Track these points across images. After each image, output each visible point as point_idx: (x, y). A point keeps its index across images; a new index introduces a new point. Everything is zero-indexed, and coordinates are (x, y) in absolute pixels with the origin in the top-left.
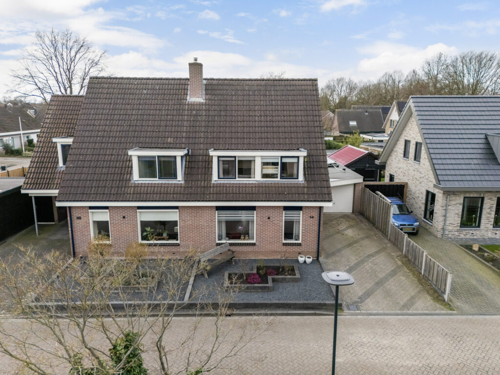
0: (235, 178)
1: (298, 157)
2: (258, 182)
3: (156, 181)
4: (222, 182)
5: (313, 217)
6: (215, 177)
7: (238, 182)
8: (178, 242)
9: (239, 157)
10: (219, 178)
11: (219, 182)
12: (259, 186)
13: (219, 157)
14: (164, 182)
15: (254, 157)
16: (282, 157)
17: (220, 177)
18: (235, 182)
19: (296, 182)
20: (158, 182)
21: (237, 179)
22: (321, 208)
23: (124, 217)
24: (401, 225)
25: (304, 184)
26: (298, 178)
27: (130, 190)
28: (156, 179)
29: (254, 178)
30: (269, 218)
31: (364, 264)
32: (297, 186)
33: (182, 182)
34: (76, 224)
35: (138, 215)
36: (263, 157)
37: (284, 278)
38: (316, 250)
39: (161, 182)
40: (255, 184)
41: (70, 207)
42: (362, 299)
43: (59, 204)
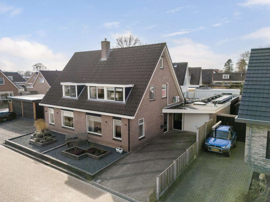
0: (96, 99)
1: (122, 88)
4: (91, 100)
5: (126, 125)
6: (89, 98)
7: (97, 101)
8: (73, 128)
9: (98, 87)
10: (90, 98)
11: (90, 100)
12: (106, 104)
13: (90, 87)
14: (72, 98)
15: (103, 87)
16: (115, 88)
17: (91, 97)
18: (96, 100)
19: (122, 103)
22: (129, 120)
23: (57, 113)
24: (211, 145)
25: (125, 104)
26: (123, 101)
27: (60, 101)
28: (69, 97)
29: (104, 99)
30: (106, 122)
31: (148, 162)
32: (121, 105)
33: (77, 99)
34: (46, 113)
35: (62, 113)
36: (107, 88)
37: (91, 156)
38: (128, 147)
39: (71, 98)
40: (104, 102)
41: (43, 106)
42: (111, 178)
43: (40, 104)
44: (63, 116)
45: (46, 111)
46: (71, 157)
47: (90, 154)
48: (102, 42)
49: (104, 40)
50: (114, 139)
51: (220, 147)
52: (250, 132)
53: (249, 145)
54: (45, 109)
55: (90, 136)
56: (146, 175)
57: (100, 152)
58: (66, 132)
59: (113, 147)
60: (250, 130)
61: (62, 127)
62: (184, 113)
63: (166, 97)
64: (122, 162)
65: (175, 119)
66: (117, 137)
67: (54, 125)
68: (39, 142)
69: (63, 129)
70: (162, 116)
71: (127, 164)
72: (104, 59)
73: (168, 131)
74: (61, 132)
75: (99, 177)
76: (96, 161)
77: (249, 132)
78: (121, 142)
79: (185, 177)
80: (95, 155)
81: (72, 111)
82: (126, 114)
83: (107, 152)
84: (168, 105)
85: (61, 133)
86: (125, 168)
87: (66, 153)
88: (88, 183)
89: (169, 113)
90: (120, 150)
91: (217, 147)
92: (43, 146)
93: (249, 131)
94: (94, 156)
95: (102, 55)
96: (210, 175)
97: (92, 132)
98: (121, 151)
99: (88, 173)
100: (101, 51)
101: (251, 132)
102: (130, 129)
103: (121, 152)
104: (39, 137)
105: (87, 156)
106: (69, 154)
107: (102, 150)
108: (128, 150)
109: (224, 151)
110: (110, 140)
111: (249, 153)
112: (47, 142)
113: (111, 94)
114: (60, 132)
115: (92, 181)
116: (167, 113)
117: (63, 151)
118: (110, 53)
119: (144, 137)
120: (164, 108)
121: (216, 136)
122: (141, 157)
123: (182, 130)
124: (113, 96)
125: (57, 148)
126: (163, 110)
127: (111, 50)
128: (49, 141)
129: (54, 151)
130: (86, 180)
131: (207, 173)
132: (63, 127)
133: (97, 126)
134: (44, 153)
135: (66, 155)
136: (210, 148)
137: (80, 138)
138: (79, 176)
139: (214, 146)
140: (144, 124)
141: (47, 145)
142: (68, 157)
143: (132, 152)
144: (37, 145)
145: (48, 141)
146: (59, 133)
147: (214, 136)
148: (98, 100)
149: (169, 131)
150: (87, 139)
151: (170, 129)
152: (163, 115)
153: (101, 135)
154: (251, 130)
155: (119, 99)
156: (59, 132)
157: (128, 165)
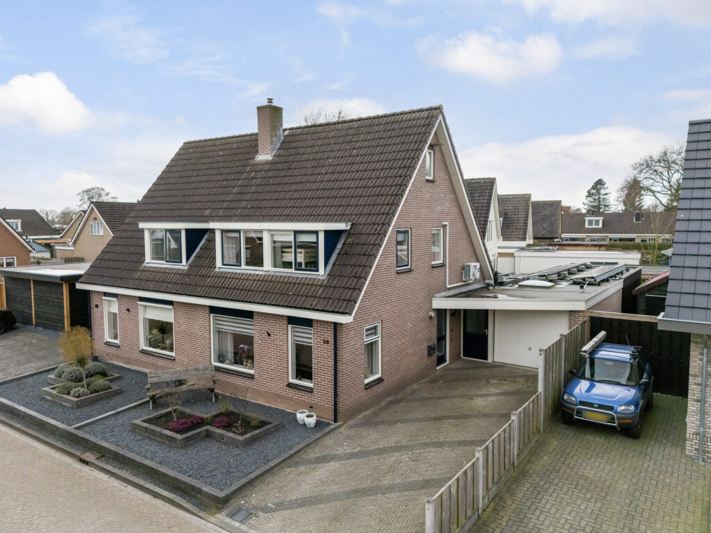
0: (240, 266)
1: (316, 232)
2: (266, 273)
3: (162, 264)
4: (225, 270)
5: (328, 342)
6: (219, 263)
7: (243, 271)
8: (173, 354)
9: (246, 231)
10: (223, 265)
11: (222, 270)
12: (268, 280)
13: (223, 231)
14: (169, 266)
15: (261, 231)
16: (296, 233)
17: (225, 263)
18: (239, 271)
19: (314, 277)
20: (164, 266)
21: (243, 266)
22: (336, 325)
23: (128, 310)
24: (582, 403)
25: (323, 281)
26: (317, 271)
27: (137, 275)
28: (164, 262)
29: (262, 266)
30: (269, 335)
31: (395, 454)
32: (312, 284)
33: (186, 268)
34: (95, 313)
35: (141, 310)
36: (272, 233)
37: (222, 434)
38: (333, 407)
39: (167, 266)
40: (261, 275)
41: (89, 291)
42: (280, 506)
43: (79, 286)
44: (145, 319)
45: (97, 306)
46: (159, 439)
47: (219, 431)
48: (259, 109)
49: (265, 103)
50: (290, 385)
51: (611, 408)
52: (701, 360)
53: (698, 401)
54: (94, 300)
55: (220, 376)
56: (388, 495)
57: (247, 425)
58: (153, 364)
59: (288, 410)
60: (702, 354)
61: (140, 351)
62: (494, 310)
63: (443, 265)
64: (312, 454)
65: (468, 330)
66: (300, 379)
67: (119, 347)
68: (69, 394)
69: (145, 358)
70: (431, 318)
71: (329, 462)
72: (264, 156)
73: (448, 362)
74: (139, 366)
75: (243, 502)
76: (236, 451)
77: (701, 362)
78: (312, 392)
79: (509, 502)
80: (234, 433)
81: (170, 303)
82: (326, 309)
83: (269, 423)
84: (449, 286)
85: (136, 368)
86: (323, 471)
87: (146, 428)
88: (204, 522)
89: (451, 310)
90: (308, 416)
91: (601, 407)
92: (79, 405)
93: (701, 357)
94: (231, 434)
95: (260, 145)
96: (589, 495)
97: (228, 364)
98: (311, 421)
99: (205, 489)
100: (256, 134)
101: (705, 360)
102: (339, 353)
103: (313, 426)
104: (72, 381)
105: (208, 435)
106: (154, 431)
107: (256, 416)
108: (333, 419)
109: (621, 421)
110: (279, 387)
111: (700, 426)
112: (91, 394)
113: (283, 252)
114: (136, 365)
115: (218, 516)
116: (446, 310)
117: (138, 422)
118: (282, 138)
119: (380, 380)
120: (436, 295)
121: (592, 375)
122: (372, 438)
123: (490, 360)
124: (289, 257)
125: (119, 413)
126: (433, 302)
127: (286, 133)
128: (98, 392)
129: (111, 422)
130: (202, 514)
131: (579, 487)
132: (143, 352)
133: (241, 346)
134: (78, 428)
135: (146, 434)
136: (579, 412)
137: (192, 383)
138: (178, 500)
139: (591, 405)
140: (380, 339)
141: (92, 402)
142: (151, 439)
143: (343, 425)
144: (63, 403)
145: (96, 391)
146: (133, 367)
147: (588, 374)
148: (245, 269)
149: (450, 363)
150: (211, 385)
151: (455, 357)
152: (433, 314)
153: (252, 372)
154: (705, 356)
155: (306, 266)
156: (132, 364)
157: (333, 465)
